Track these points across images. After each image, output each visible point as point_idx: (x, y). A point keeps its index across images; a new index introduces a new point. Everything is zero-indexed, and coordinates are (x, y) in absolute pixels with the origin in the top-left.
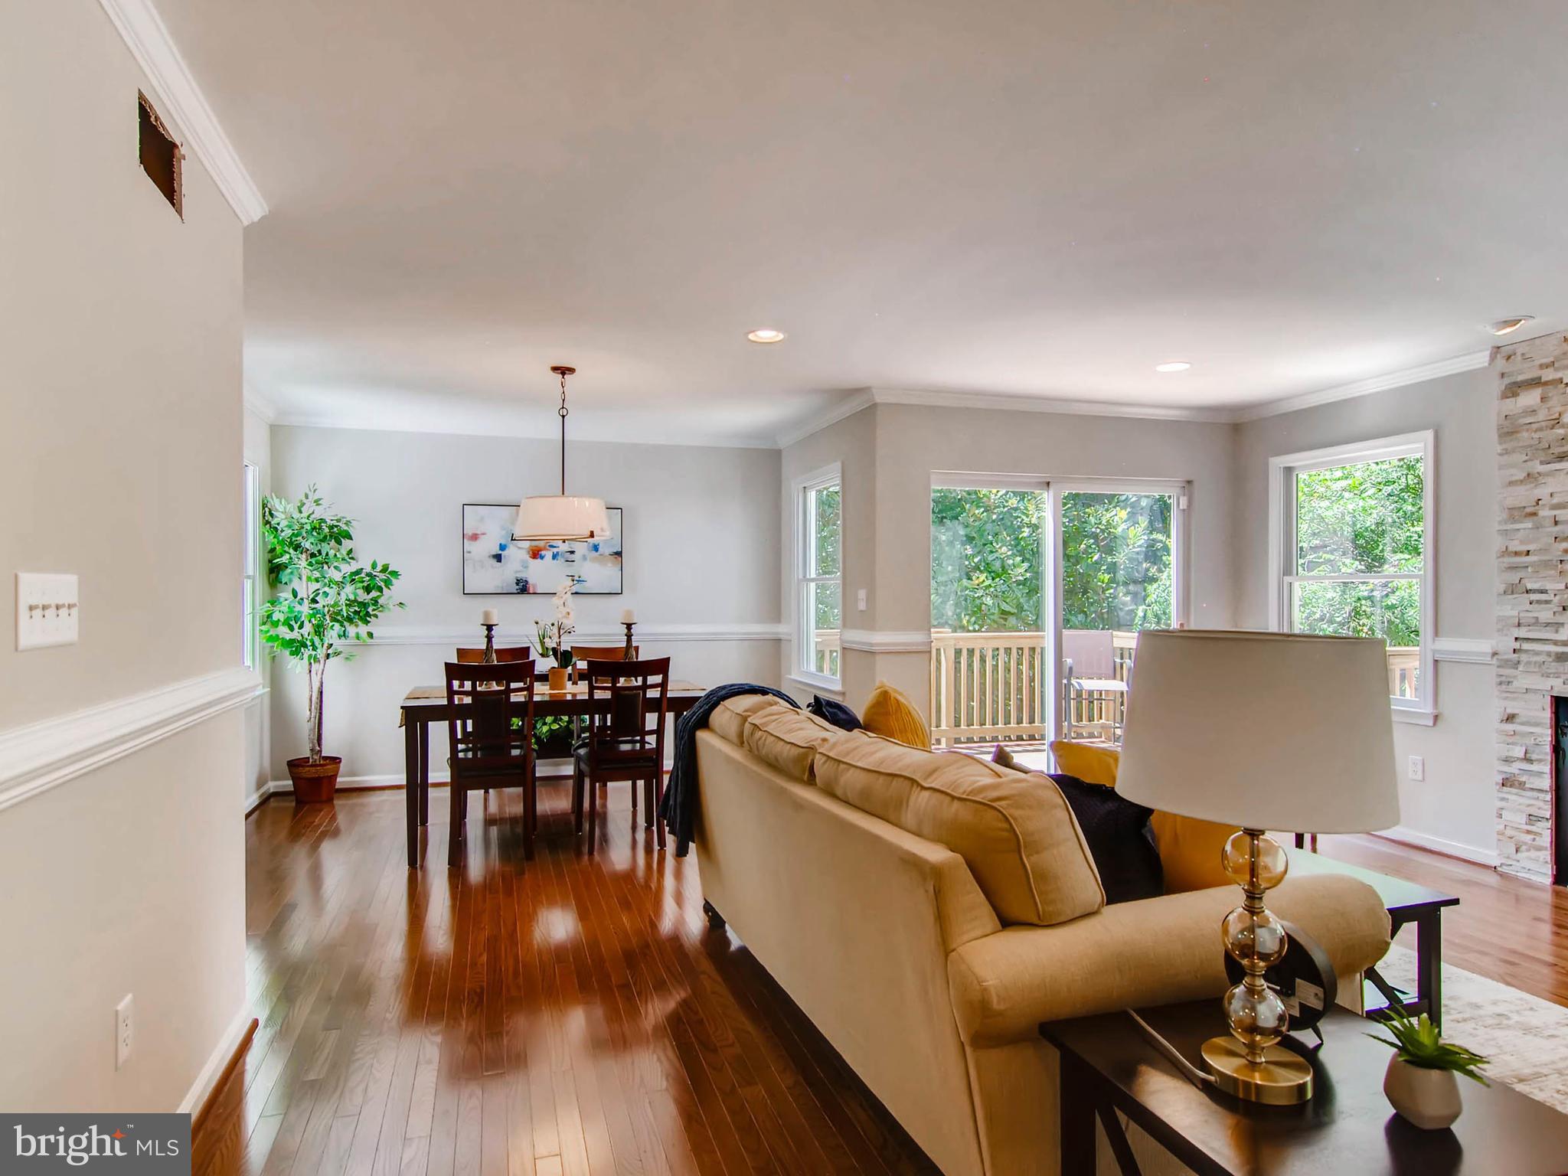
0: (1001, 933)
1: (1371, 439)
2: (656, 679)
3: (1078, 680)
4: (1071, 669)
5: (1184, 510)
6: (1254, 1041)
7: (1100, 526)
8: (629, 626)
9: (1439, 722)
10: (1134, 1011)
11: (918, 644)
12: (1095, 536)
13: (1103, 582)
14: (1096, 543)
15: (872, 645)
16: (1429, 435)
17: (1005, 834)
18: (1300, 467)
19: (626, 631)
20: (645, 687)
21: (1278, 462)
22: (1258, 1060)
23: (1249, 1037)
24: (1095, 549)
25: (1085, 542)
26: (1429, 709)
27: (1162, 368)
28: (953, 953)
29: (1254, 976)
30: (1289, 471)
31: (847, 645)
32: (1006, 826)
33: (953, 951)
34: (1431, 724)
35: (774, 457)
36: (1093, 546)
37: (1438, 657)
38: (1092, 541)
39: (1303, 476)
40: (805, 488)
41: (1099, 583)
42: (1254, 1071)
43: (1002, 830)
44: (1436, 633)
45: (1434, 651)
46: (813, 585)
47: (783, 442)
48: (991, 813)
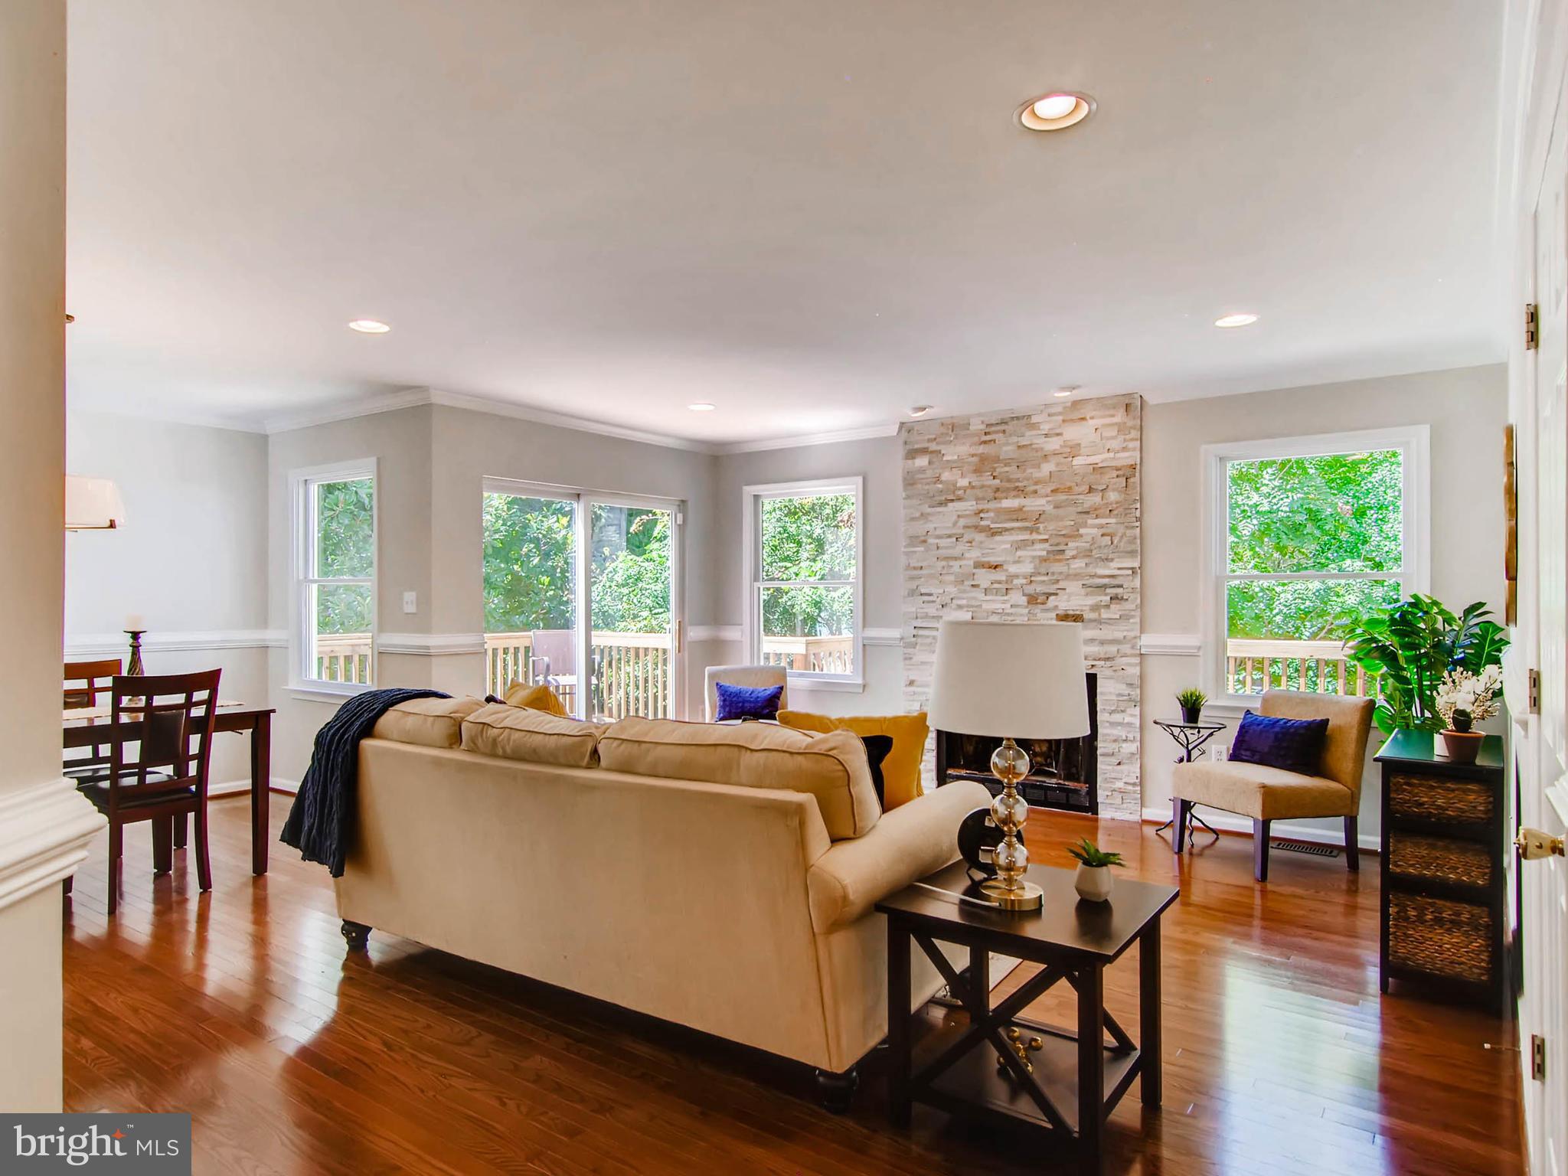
0: (833, 849)
1: (814, 479)
2: (201, 695)
3: (555, 677)
4: (548, 666)
5: (679, 525)
6: (1010, 876)
7: (542, 532)
8: (136, 635)
9: (866, 689)
10: (918, 882)
11: (473, 645)
12: (536, 541)
13: (544, 585)
14: (537, 547)
15: (428, 648)
16: (860, 479)
17: (841, 774)
18: (765, 495)
19: (131, 641)
20: (189, 704)
21: (749, 491)
22: (1013, 888)
23: (1007, 873)
24: (535, 553)
25: (526, 546)
26: (860, 681)
27: (693, 407)
28: (813, 867)
29: (1011, 836)
30: (756, 497)
31: (382, 649)
32: (841, 767)
33: (812, 866)
34: (861, 691)
35: (260, 443)
36: (534, 550)
37: (866, 642)
38: (532, 546)
39: (766, 501)
40: (306, 481)
41: (540, 586)
42: (1010, 893)
43: (839, 771)
44: (864, 626)
45: (864, 638)
46: (315, 587)
47: (271, 428)
48: (828, 762)
